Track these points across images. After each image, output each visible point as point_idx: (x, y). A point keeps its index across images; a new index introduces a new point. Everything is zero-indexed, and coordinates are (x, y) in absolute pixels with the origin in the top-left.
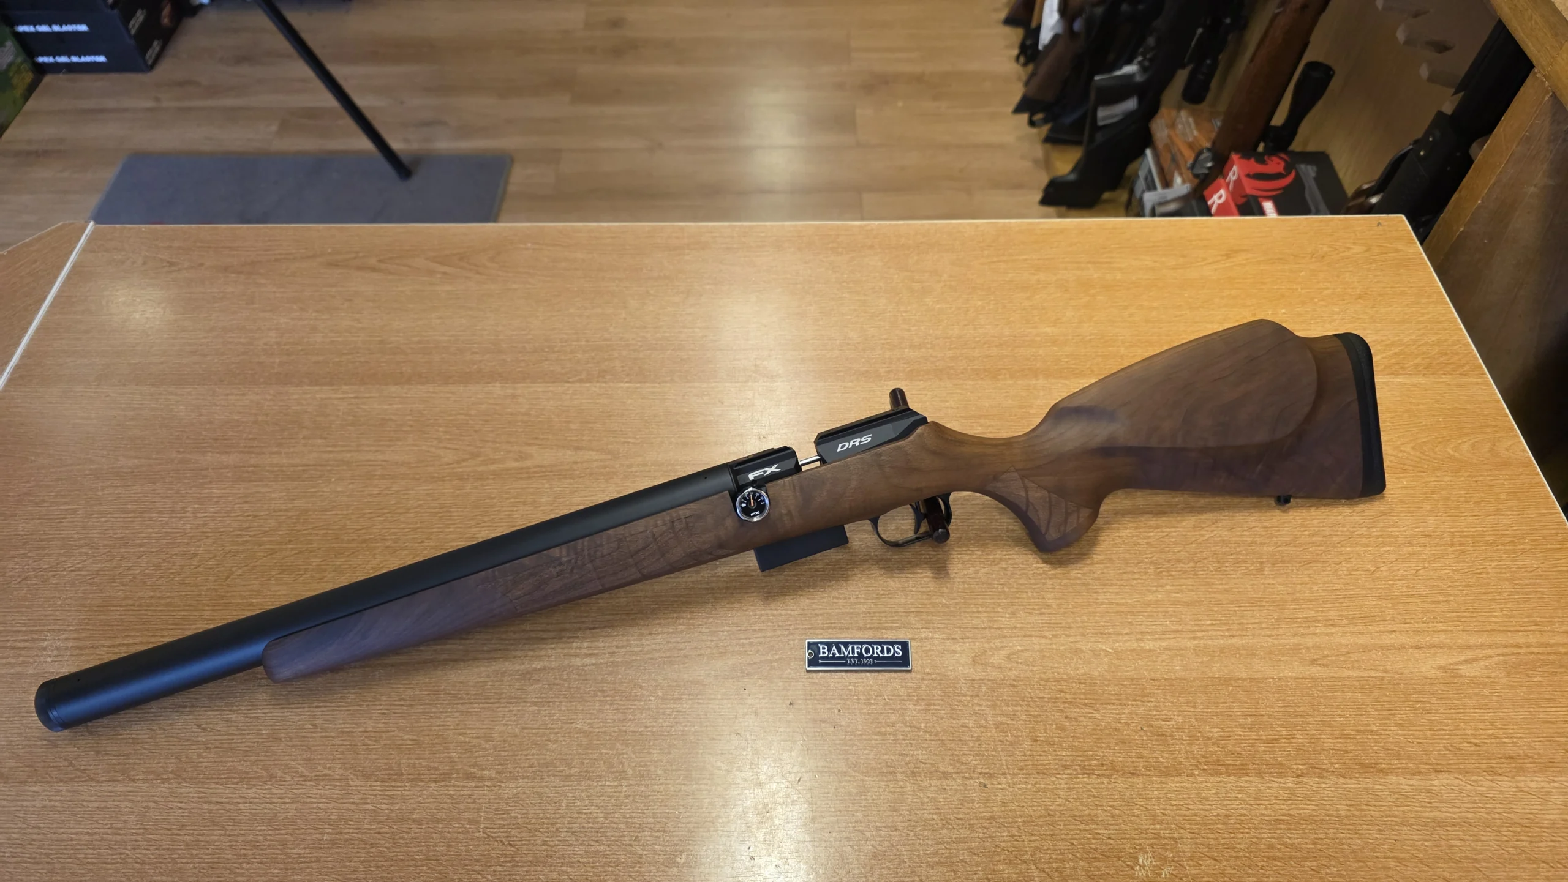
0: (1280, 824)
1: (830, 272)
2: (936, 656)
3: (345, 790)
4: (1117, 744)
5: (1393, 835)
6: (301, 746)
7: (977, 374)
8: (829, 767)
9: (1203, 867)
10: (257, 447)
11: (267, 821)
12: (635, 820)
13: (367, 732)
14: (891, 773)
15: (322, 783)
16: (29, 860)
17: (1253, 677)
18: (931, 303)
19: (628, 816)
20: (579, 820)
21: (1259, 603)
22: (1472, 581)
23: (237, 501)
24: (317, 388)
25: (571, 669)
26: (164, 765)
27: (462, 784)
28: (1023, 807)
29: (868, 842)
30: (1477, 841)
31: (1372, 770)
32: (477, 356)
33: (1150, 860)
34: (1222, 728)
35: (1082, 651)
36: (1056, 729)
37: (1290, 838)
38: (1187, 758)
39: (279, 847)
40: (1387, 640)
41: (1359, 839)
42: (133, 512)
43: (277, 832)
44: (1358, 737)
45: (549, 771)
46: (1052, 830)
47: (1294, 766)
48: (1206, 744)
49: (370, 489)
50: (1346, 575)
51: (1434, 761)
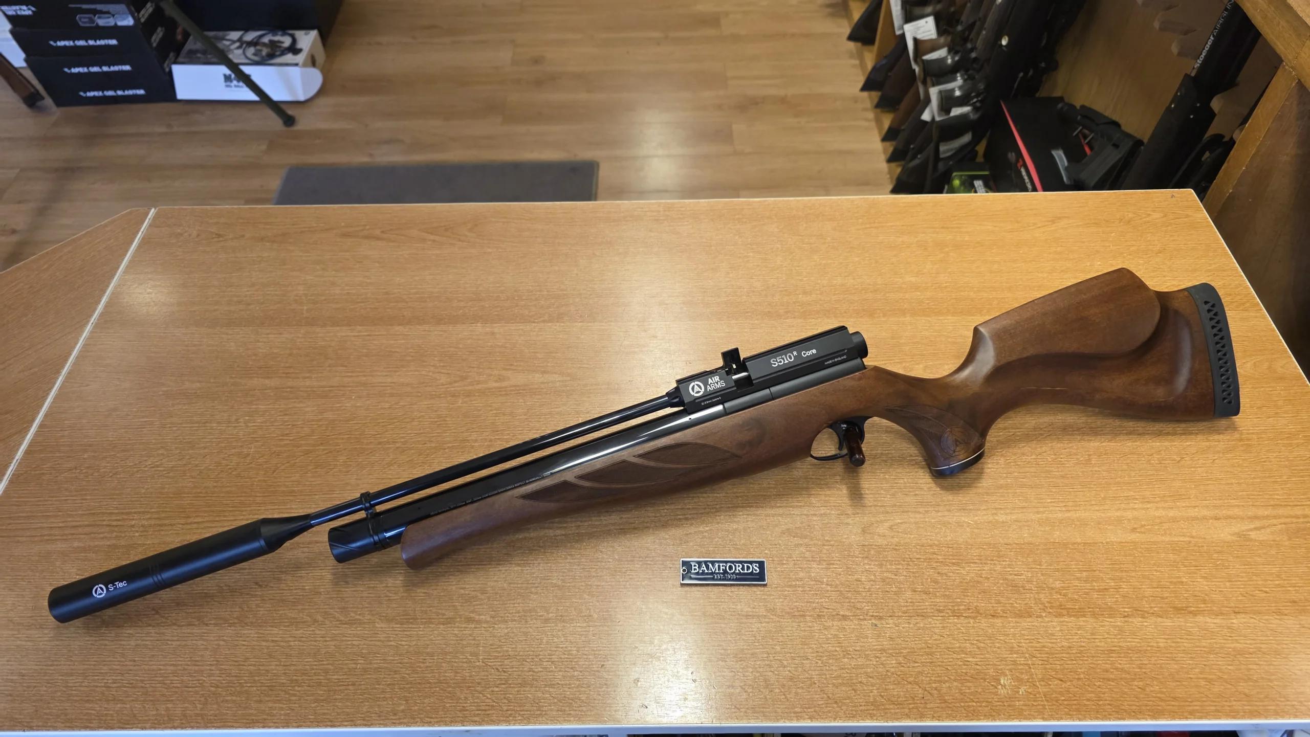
0: (1112, 653)
1: (737, 237)
2: (834, 528)
3: (373, 630)
4: (980, 593)
5: (1202, 661)
6: (338, 597)
7: (857, 313)
8: (753, 612)
9: (1051, 687)
10: (292, 373)
11: (312, 654)
12: (601, 652)
14: (801, 616)
15: (354, 626)
16: (127, 685)
17: (1086, 541)
18: (818, 260)
19: (595, 649)
20: (557, 653)
21: (1088, 486)
22: (1258, 468)
23: (279, 414)
24: (338, 328)
25: (546, 538)
26: (230, 613)
27: (464, 626)
28: (907, 641)
29: (786, 669)
30: (1270, 665)
31: (1183, 612)
32: (462, 303)
33: (1009, 681)
34: (1062, 581)
35: (950, 524)
36: (931, 582)
37: (1120, 664)
38: (1036, 603)
39: (323, 674)
40: (1192, 513)
41: (1175, 664)
42: (197, 422)
43: (321, 663)
44: (1171, 587)
45: (532, 616)
46: (931, 659)
47: (1121, 609)
48: (1051, 594)
49: (383, 404)
50: (1157, 464)
51: (1233, 605)
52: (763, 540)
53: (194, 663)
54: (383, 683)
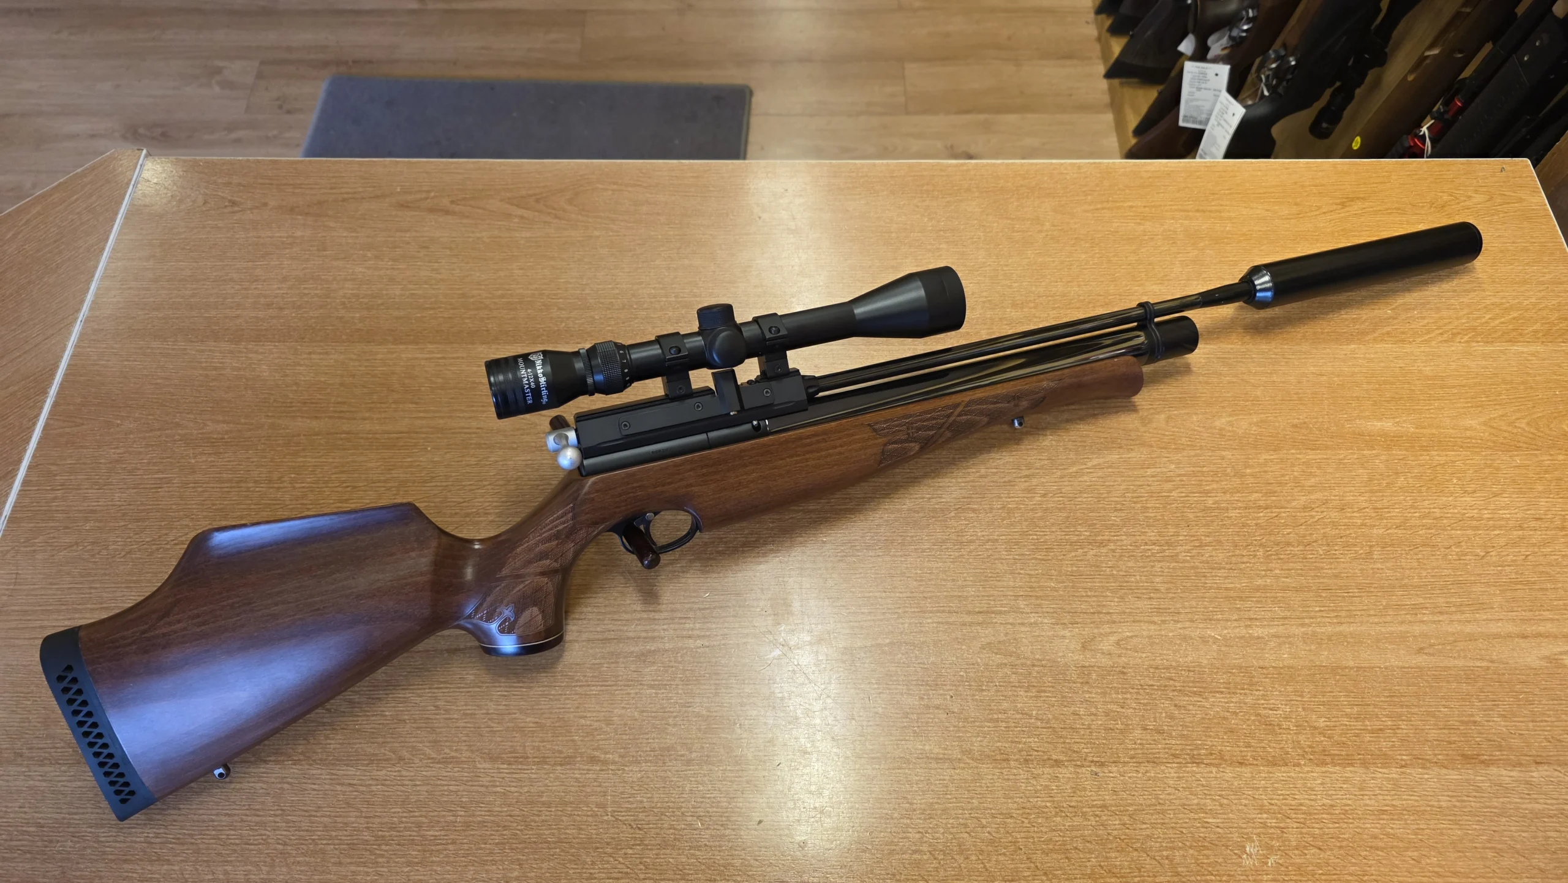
0: (1383, 814)
1: (926, 219)
2: (1046, 642)
3: (473, 772)
4: (1226, 733)
5: (1492, 826)
6: (425, 726)
8: (944, 754)
9: (1308, 857)
10: (347, 411)
11: (400, 803)
13: (488, 714)
14: (1004, 760)
15: (450, 766)
17: (1359, 665)
18: (1033, 256)
20: (703, 805)
21: (1367, 589)
23: (334, 470)
24: (402, 347)
25: (685, 651)
27: (586, 767)
28: (1134, 795)
29: (984, 830)
31: (1474, 761)
33: (1257, 849)
34: (1328, 718)
35: (1192, 639)
36: (1165, 717)
37: (1392, 828)
38: (1294, 748)
39: (415, 829)
40: (1494, 628)
42: (230, 481)
43: (412, 814)
44: (1462, 728)
45: (670, 755)
46: (1162, 819)
47: (1399, 757)
48: (1312, 734)
49: (468, 459)
50: (1455, 560)
51: (1534, 753)
52: (957, 658)
53: (253, 812)
54: (490, 841)
